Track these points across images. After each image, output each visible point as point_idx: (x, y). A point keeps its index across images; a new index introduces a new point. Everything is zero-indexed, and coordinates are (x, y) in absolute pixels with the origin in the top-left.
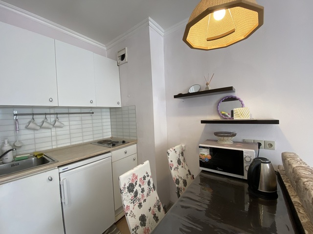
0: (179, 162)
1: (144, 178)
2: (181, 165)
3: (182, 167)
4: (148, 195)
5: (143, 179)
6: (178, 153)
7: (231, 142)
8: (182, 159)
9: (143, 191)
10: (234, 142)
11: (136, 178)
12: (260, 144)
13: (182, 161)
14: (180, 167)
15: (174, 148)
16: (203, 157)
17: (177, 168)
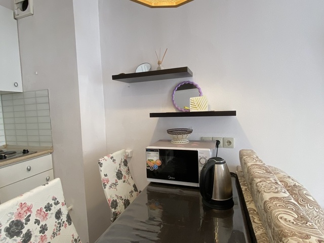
0: (119, 175)
1: (48, 208)
2: (123, 180)
3: (124, 181)
4: (54, 234)
5: (44, 210)
6: (118, 161)
7: (186, 141)
8: (124, 170)
9: (44, 229)
10: (190, 141)
11: (29, 209)
12: (218, 143)
13: (124, 173)
14: (120, 182)
15: (111, 155)
16: (151, 164)
17: (115, 184)
